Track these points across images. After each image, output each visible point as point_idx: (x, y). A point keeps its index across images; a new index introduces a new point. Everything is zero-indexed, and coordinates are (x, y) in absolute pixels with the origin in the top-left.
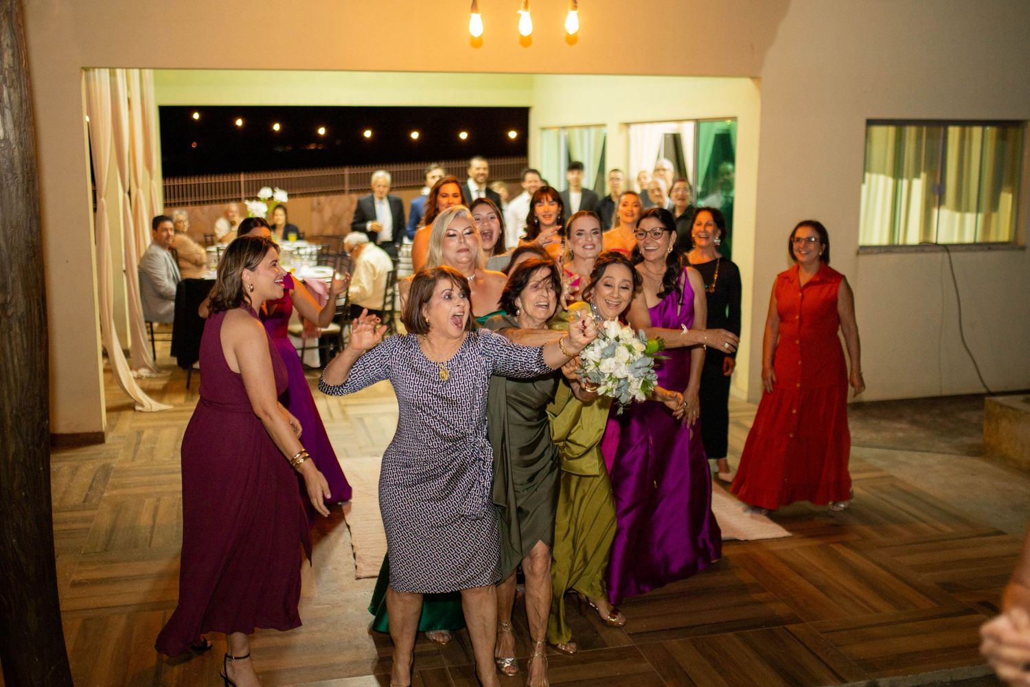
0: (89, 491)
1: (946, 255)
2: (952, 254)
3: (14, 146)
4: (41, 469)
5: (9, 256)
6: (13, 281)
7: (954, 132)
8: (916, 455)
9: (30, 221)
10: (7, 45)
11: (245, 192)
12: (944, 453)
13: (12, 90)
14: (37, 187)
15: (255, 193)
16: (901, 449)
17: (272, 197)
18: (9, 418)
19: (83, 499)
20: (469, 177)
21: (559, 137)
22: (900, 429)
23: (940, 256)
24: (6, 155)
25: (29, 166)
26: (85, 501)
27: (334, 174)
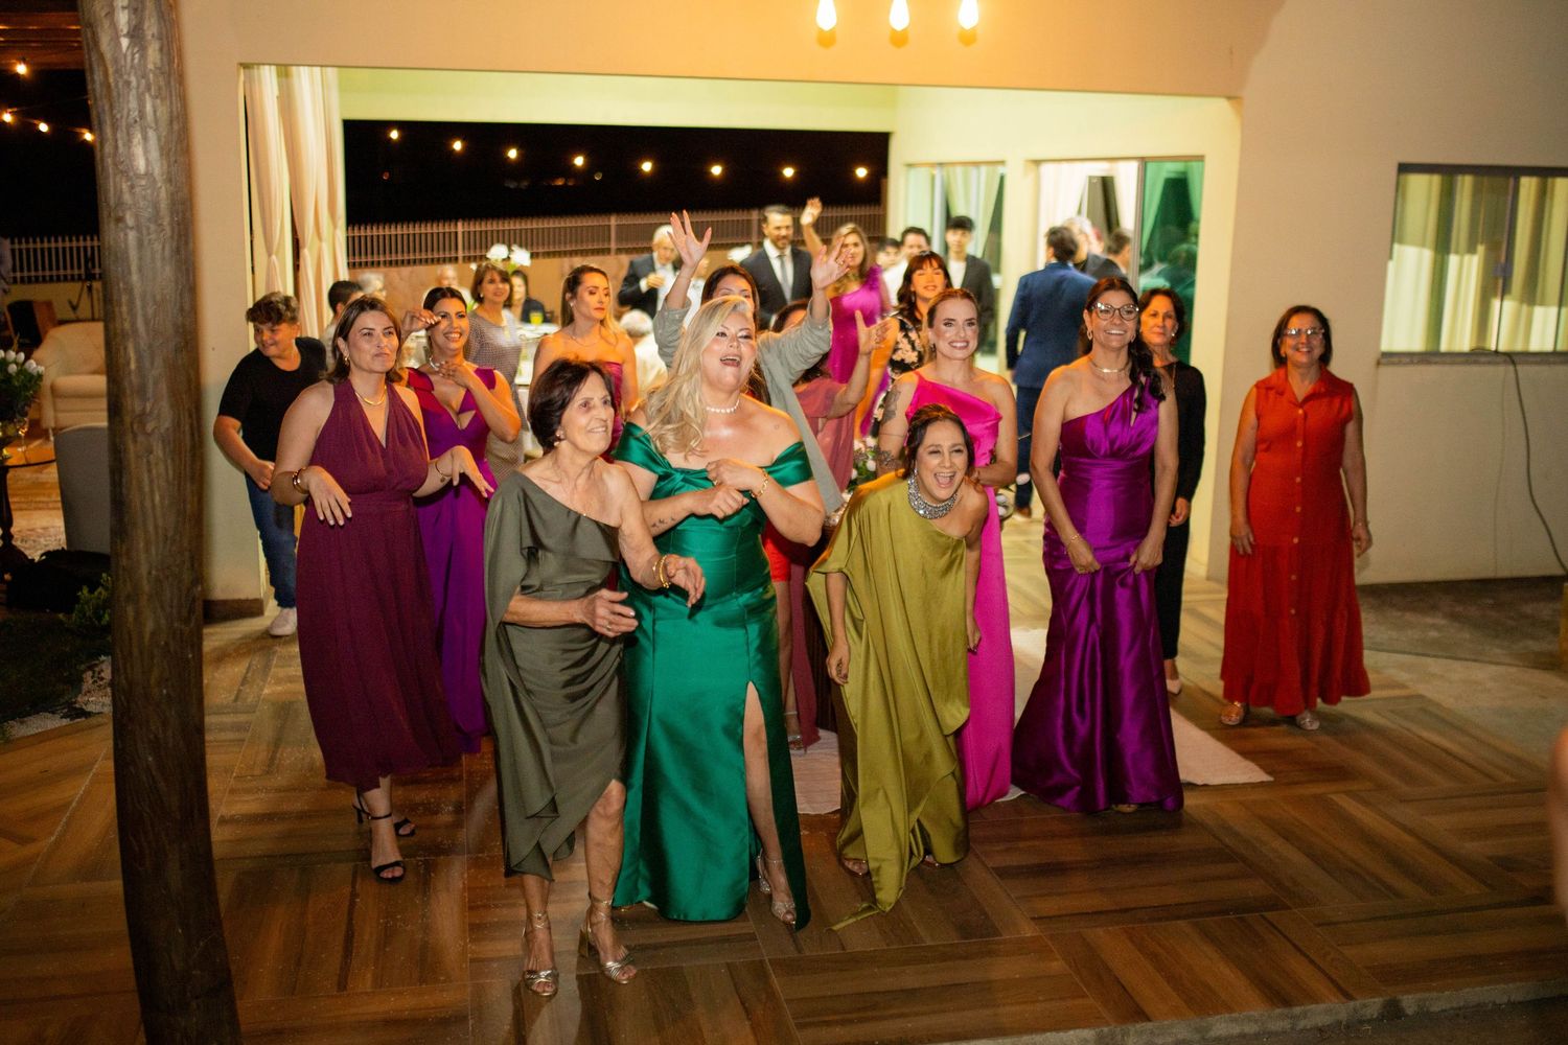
0: (242, 685)
1: (1511, 368)
2: (1519, 368)
3: (159, 185)
4: (190, 656)
5: (150, 346)
6: (156, 383)
7: (1528, 186)
8: (1457, 665)
9: (181, 295)
10: (153, 36)
11: (463, 248)
12: (1497, 664)
13: (158, 101)
14: (191, 245)
15: (483, 250)
16: (1435, 656)
17: (509, 258)
18: (145, 582)
19: (233, 697)
21: (933, 178)
22: (1433, 626)
23: (1503, 371)
24: (149, 198)
25: (180, 215)
26: (236, 700)
27: (595, 223)
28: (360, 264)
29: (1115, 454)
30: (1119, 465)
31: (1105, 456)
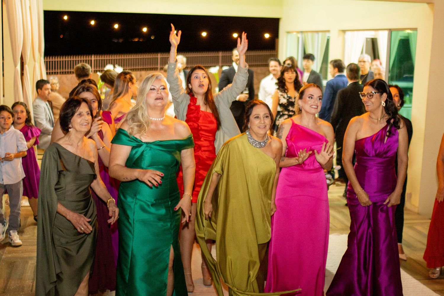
11: (94, 67)
15: (103, 68)
20: (233, 61)
21: (298, 38)
27: (151, 57)
28: (52, 73)
29: (378, 155)
30: (380, 160)
31: (373, 156)
